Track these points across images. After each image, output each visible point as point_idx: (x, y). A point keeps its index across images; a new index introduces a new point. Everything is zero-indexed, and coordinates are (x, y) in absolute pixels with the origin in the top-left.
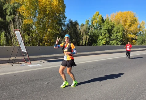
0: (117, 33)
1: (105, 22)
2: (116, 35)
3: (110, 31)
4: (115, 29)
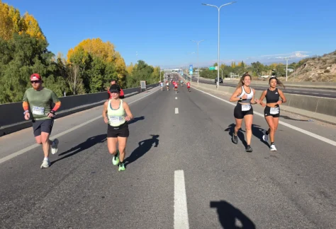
0: (110, 72)
1: (95, 61)
2: (110, 75)
3: (102, 72)
4: (107, 69)
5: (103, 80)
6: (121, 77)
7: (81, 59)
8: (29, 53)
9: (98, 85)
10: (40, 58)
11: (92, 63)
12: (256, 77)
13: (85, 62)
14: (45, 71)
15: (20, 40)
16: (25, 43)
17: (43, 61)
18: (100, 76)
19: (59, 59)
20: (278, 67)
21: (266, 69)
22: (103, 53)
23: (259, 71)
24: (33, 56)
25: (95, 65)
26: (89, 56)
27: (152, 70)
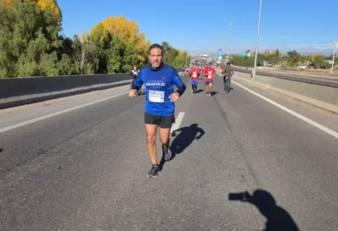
0: (130, 54)
2: (129, 57)
3: (122, 53)
4: (127, 49)
5: (121, 61)
6: (144, 60)
7: (99, 38)
8: (31, 25)
9: (116, 67)
10: (44, 31)
11: (111, 43)
12: (292, 67)
13: (104, 40)
14: (48, 46)
15: (20, 9)
16: (27, 12)
17: (47, 35)
18: (118, 57)
19: (76, 36)
20: (317, 58)
21: (303, 59)
22: (126, 32)
23: (295, 61)
24: (36, 29)
25: (114, 44)
26: (109, 35)
27: (177, 53)
